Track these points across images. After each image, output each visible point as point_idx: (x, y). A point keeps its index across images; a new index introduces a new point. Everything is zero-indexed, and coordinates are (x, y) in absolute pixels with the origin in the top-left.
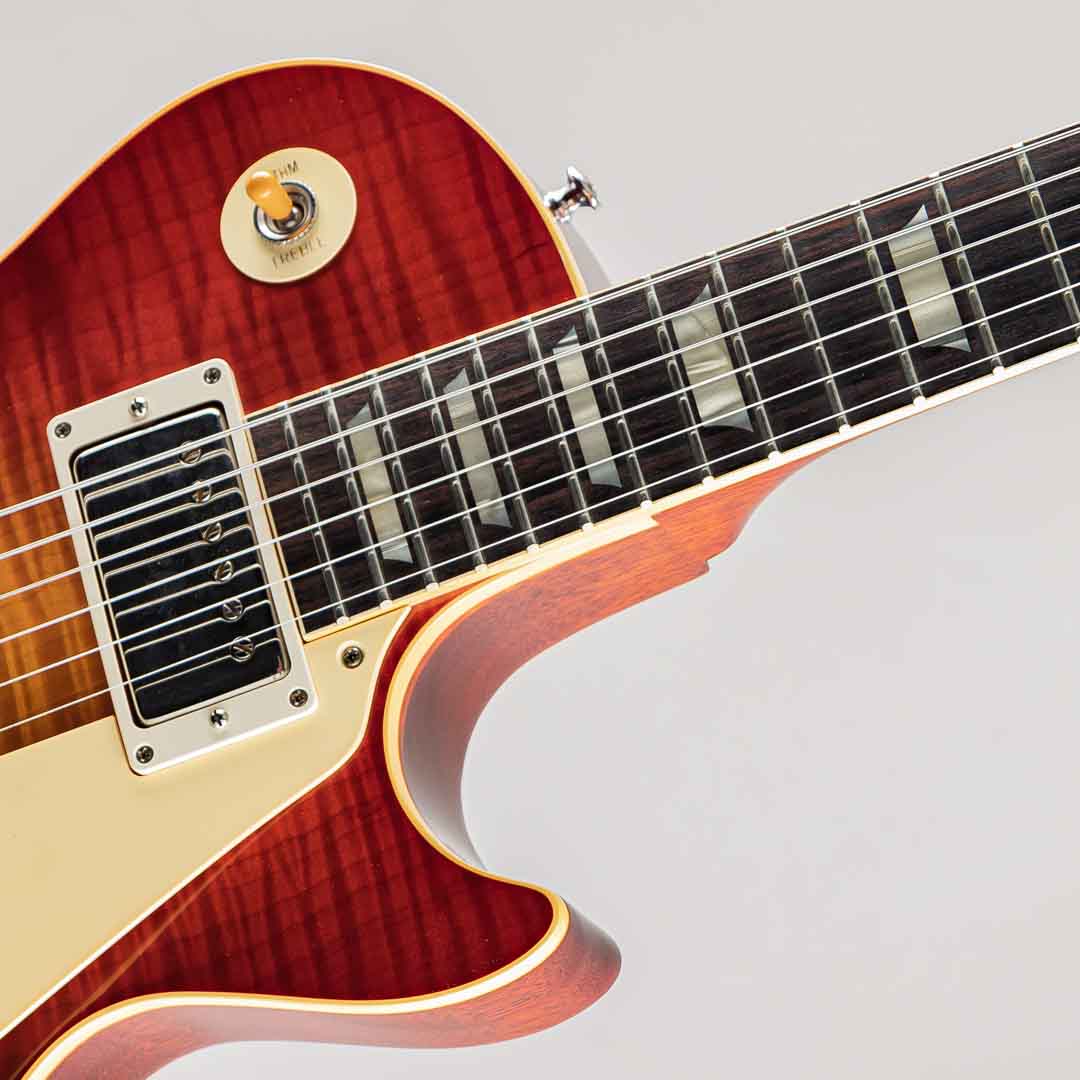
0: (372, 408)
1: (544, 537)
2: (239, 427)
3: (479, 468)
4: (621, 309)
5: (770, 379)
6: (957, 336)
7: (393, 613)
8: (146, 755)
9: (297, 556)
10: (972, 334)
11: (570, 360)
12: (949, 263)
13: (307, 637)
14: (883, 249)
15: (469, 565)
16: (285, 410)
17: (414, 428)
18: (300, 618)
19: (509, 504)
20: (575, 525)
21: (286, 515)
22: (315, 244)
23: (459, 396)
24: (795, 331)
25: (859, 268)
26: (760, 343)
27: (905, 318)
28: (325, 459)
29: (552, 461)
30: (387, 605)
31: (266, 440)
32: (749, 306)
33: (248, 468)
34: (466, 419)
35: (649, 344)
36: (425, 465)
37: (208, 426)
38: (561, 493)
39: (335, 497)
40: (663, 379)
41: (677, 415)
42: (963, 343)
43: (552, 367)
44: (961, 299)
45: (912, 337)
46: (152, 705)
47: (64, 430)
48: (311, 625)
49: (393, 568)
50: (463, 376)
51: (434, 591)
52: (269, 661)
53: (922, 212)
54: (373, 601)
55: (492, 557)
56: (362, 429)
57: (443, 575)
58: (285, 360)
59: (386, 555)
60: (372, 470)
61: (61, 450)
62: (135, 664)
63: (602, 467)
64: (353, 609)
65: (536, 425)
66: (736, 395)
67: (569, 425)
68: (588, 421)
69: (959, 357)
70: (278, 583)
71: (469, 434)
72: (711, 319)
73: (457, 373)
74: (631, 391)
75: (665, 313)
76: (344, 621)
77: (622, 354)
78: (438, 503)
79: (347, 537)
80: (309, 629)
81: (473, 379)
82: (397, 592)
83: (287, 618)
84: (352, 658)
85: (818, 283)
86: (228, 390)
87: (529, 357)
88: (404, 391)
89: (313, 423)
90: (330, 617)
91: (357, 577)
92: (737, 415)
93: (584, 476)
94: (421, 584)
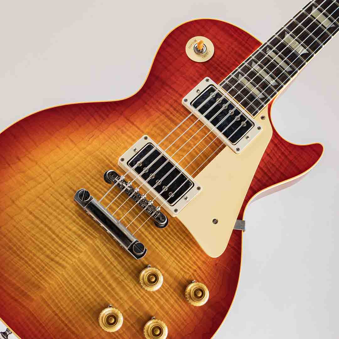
0: (241, 74)
2: (219, 88)
3: (267, 77)
4: (275, 42)
5: (307, 43)
7: (266, 106)
8: (238, 150)
9: (245, 104)
10: (334, 24)
11: (271, 53)
12: (324, 14)
13: (254, 117)
14: (311, 15)
15: (275, 93)
17: (251, 75)
18: (251, 115)
19: (276, 81)
20: (289, 80)
21: (238, 98)
22: (209, 52)
23: (256, 67)
24: (306, 34)
25: (310, 20)
27: (322, 25)
28: (240, 86)
29: (279, 71)
31: (226, 87)
32: (296, 33)
33: (226, 94)
34: (260, 70)
35: (283, 45)
37: (212, 90)
38: (283, 75)
39: (246, 92)
40: (289, 50)
41: (294, 55)
42: (333, 26)
43: (269, 55)
44: (330, 19)
45: (326, 28)
46: (234, 140)
47: (186, 100)
48: (254, 115)
49: (263, 100)
51: (271, 100)
52: (249, 125)
53: (313, 7)
54: (263, 106)
55: (278, 91)
56: (242, 79)
57: (272, 97)
59: (260, 98)
60: (247, 85)
61: (188, 105)
62: (226, 134)
63: (287, 68)
64: (260, 109)
65: (273, 66)
67: (278, 64)
68: (281, 62)
69: (334, 28)
70: (244, 111)
71: (261, 72)
72: (291, 37)
73: (252, 63)
74: (286, 54)
75: (283, 39)
76: (259, 112)
78: (264, 85)
79: (252, 97)
81: (256, 63)
82: (266, 103)
86: (211, 82)
87: (264, 56)
88: (246, 69)
89: (233, 81)
90: (257, 112)
91: (257, 103)
92: (305, 51)
93: (286, 71)
94: (269, 100)
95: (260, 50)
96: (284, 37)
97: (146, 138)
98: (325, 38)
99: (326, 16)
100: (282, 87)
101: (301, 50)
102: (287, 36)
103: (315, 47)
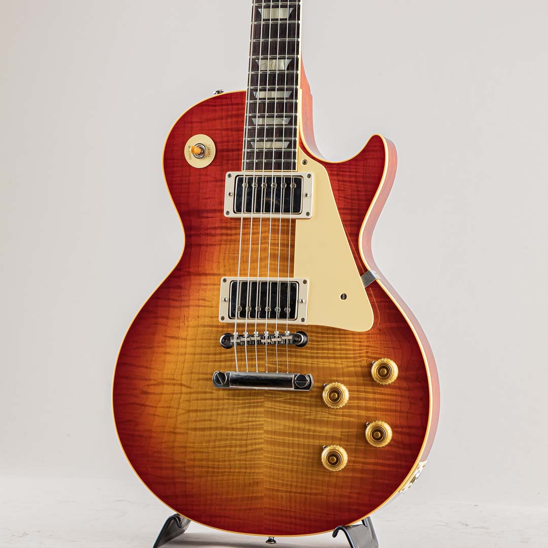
0: (252, 141)
1: (296, 111)
2: (244, 173)
3: (275, 121)
4: (253, 80)
5: (282, 52)
6: (289, 10)
7: (298, 149)
8: (308, 214)
9: (278, 167)
10: (290, 7)
11: (259, 95)
12: (273, 7)
13: (296, 170)
14: (264, 20)
15: (295, 129)
16: (245, 161)
17: (261, 133)
18: (292, 170)
19: (286, 117)
20: (296, 104)
21: (268, 167)
22: (209, 146)
23: (258, 121)
24: (274, 44)
25: (266, 27)
26: (274, 52)
27: (281, 20)
28: (260, 154)
29: (280, 105)
30: (297, 150)
31: (250, 167)
32: (265, 52)
33: (254, 173)
34: (263, 121)
35: (264, 76)
36: (270, 132)
37: (241, 181)
38: (288, 105)
39: (269, 154)
40: (273, 76)
41: (282, 75)
42: (291, 9)
43: (260, 99)
44: (282, 6)
45: (286, 19)
46: (297, 209)
47: (228, 213)
48: (294, 168)
49: (289, 146)
50: (253, 119)
51: (297, 139)
52: (298, 181)
53: (259, 10)
54: (295, 153)
55: (296, 124)
56: (256, 145)
57: (295, 136)
59: (286, 147)
60: (266, 145)
61: (232, 215)
62: (287, 210)
63: (286, 94)
64: (295, 158)
65: (271, 105)
66: (282, 61)
67: (274, 99)
68: (275, 94)
69: (294, 11)
70: (282, 173)
71: (267, 121)
72: (264, 61)
73: (252, 120)
74: (272, 82)
75: (258, 71)
76: (296, 161)
77: (263, 82)
78: (280, 132)
79: (279, 154)
80: (295, 169)
81: (255, 117)
82: (295, 147)
83: (291, 173)
84: (305, 163)
85: (266, 36)
86: (234, 174)
87: (255, 104)
88: (251, 133)
89: (250, 155)
90: (294, 164)
91: (288, 155)
92: (287, 62)
93: (286, 99)
94: (295, 142)
95: (248, 101)
96: (258, 66)
97: (225, 280)
98: (294, 30)
99: (277, 7)
100: (296, 117)
101: (282, 65)
102: (260, 62)
103: (293, 48)
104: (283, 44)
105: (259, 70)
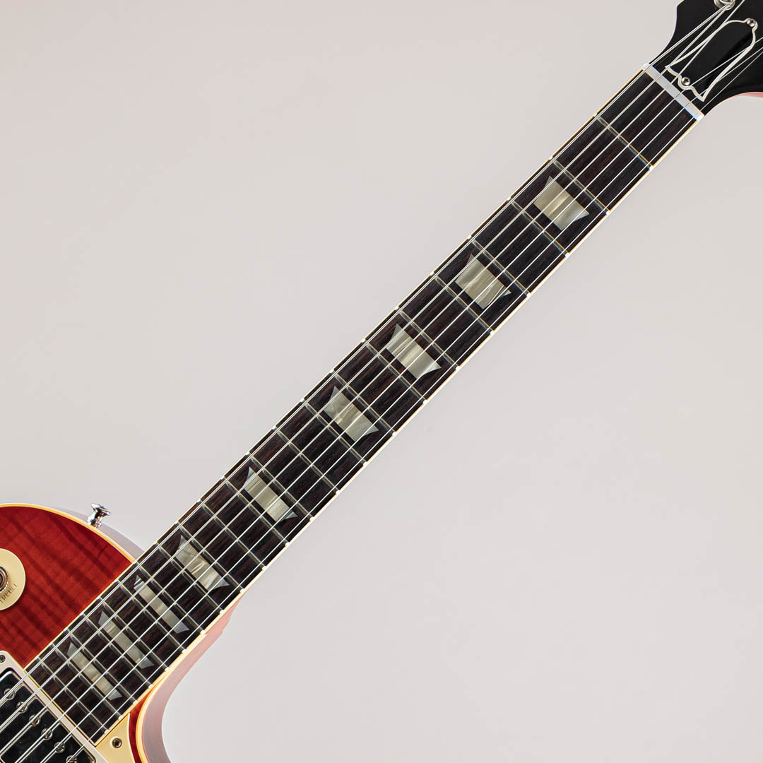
0: (74, 643)
1: (169, 664)
2: (25, 677)
3: (130, 649)
4: (153, 561)
5: (227, 562)
6: (290, 512)
7: (125, 719)
9: (76, 716)
10: (295, 510)
11: (143, 589)
12: (272, 487)
13: (96, 744)
14: (244, 492)
15: (146, 687)
16: (40, 660)
17: (96, 645)
18: (90, 739)
19: (149, 657)
20: (179, 653)
21: (63, 702)
22: (13, 586)
23: (107, 624)
24: (226, 540)
25: (238, 504)
26: (215, 551)
27: (267, 516)
28: (68, 673)
29: (157, 633)
30: (121, 718)
31: (39, 676)
32: (204, 538)
33: (37, 691)
34: (115, 632)
35: (172, 570)
36: (108, 657)
37: (11, 681)
38: (167, 643)
39: (80, 686)
40: (184, 582)
41: (196, 593)
42: (292, 515)
43: (138, 596)
44: (285, 499)
45: (273, 522)
48: (95, 740)
49: (116, 702)
50: (103, 614)
51: (136, 703)
53: (251, 471)
54: (115, 718)
55: (152, 681)
56: (75, 655)
57: (137, 696)
58: (26, 638)
59: (110, 698)
60: (87, 668)
63: (178, 626)
64: (108, 726)
65: (143, 622)
66: (216, 574)
67: (157, 616)
68: (164, 612)
69: (294, 521)
70: (74, 730)
71: (119, 636)
72: (191, 549)
73: (101, 615)
74: (175, 591)
75: (171, 555)
76: (107, 732)
77: (163, 579)
78: (121, 670)
79: (92, 699)
81: (109, 614)
82: (122, 712)
83: (85, 742)
84: (117, 743)
85: (226, 517)
86: (10, 662)
87: (126, 596)
88: (84, 632)
89: (54, 661)
90: (101, 733)
91: (104, 713)
92: (221, 582)
93: (173, 633)
94: (130, 704)
95: (119, 582)
96: (177, 548)
98: (269, 549)
99: (278, 492)
100: (162, 671)
101: (209, 579)
102: (184, 546)
103: (246, 572)
104: (237, 551)
105: (174, 556)
